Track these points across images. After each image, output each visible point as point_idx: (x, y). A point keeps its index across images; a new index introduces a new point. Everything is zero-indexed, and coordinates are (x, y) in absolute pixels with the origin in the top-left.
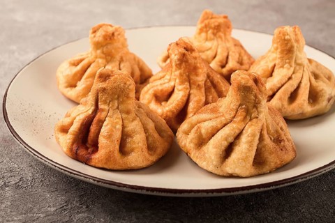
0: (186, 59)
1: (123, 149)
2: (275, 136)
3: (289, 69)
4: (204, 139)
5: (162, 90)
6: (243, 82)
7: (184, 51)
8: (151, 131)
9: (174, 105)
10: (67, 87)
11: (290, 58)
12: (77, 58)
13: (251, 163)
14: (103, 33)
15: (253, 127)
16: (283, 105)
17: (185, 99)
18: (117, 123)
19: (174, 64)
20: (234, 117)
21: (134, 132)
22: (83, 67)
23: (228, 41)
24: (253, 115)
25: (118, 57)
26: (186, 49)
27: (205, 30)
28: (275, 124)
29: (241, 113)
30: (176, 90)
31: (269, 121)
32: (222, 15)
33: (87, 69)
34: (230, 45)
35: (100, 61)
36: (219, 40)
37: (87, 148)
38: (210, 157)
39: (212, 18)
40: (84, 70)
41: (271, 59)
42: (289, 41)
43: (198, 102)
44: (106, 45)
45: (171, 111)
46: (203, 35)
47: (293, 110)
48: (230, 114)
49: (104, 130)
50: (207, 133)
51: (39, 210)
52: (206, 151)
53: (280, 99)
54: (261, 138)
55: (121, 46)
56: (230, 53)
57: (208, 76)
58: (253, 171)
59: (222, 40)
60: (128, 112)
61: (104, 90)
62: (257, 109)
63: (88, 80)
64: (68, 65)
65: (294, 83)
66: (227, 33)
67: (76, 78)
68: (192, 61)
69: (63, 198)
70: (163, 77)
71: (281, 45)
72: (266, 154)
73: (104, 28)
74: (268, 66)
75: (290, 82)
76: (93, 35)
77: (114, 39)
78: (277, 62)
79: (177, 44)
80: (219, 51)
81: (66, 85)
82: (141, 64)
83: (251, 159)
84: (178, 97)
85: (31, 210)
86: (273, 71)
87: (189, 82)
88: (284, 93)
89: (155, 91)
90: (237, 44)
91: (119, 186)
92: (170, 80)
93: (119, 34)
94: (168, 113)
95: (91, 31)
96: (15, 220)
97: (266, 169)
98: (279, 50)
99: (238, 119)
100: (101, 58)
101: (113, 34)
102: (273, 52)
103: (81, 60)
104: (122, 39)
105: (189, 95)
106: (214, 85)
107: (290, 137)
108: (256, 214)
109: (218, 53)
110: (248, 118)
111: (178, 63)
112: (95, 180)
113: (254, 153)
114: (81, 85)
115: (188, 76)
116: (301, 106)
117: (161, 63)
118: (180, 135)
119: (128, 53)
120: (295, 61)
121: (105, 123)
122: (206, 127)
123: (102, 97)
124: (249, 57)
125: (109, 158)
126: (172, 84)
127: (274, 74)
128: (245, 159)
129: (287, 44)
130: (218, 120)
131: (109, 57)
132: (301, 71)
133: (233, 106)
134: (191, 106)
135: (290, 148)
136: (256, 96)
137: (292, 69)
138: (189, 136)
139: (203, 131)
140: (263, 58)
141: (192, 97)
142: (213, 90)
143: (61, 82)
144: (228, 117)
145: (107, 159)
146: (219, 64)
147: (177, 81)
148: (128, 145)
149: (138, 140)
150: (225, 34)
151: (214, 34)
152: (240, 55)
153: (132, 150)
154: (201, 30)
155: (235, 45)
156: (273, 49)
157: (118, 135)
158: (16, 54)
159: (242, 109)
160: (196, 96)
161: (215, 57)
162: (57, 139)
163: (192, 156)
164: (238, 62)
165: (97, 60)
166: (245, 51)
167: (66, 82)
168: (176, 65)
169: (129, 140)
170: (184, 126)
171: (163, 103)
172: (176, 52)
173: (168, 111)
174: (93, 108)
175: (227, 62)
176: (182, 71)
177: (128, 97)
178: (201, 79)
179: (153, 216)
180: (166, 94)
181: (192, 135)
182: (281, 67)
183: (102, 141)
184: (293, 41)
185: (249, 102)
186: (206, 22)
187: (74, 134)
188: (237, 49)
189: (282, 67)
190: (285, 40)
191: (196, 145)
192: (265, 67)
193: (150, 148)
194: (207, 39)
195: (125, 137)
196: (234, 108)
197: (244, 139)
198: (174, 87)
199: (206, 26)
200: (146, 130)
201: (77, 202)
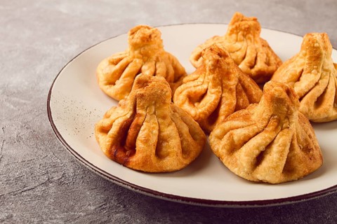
0: (220, 65)
1: (159, 153)
2: (305, 144)
3: (316, 75)
4: (236, 146)
5: (195, 93)
6: (277, 94)
7: (218, 57)
8: (186, 135)
9: (206, 107)
10: (106, 84)
11: (318, 65)
12: (116, 57)
13: (281, 171)
14: (141, 36)
15: (284, 138)
16: (309, 110)
17: (217, 102)
18: (153, 128)
19: (207, 69)
20: (266, 127)
21: (169, 137)
22: (121, 67)
23: (257, 42)
24: (284, 125)
25: (154, 58)
26: (220, 55)
27: (235, 31)
28: (304, 133)
29: (273, 123)
30: (208, 92)
31: (299, 130)
32: (252, 17)
33: (125, 68)
34: (258, 46)
35: (138, 61)
36: (249, 41)
37: (125, 151)
38: (242, 164)
39: (242, 20)
40: (123, 70)
41: (299, 64)
42: (318, 48)
43: (230, 105)
44: (144, 46)
45: (203, 113)
46: (234, 36)
47: (319, 114)
48: (262, 123)
49: (142, 135)
50: (239, 140)
51: (80, 208)
52: (238, 157)
53: (307, 103)
54: (292, 148)
55: (157, 48)
56: (259, 54)
57: (240, 81)
58: (282, 178)
59: (251, 41)
60: (164, 117)
61: (142, 96)
62: (288, 119)
63: (126, 79)
64: (108, 63)
65: (320, 89)
66: (256, 35)
67: (115, 76)
68: (225, 67)
69: (102, 196)
70: (197, 79)
71: (310, 51)
72: (296, 163)
73: (142, 30)
74: (296, 71)
75: (317, 87)
76: (131, 37)
77: (151, 41)
78: (305, 67)
79: (211, 50)
80: (248, 52)
81: (106, 82)
82: (175, 63)
83: (281, 168)
84: (210, 100)
85: (72, 208)
86: (300, 75)
87: (222, 86)
88: (311, 98)
89: (189, 92)
90: (265, 45)
91: (156, 195)
92: (203, 83)
93: (156, 37)
94: (201, 115)
95: (130, 33)
96: (57, 219)
97: (295, 176)
98: (307, 56)
99: (270, 128)
100: (138, 58)
101: (150, 36)
102: (301, 58)
103: (120, 60)
104: (158, 41)
105: (221, 98)
106: (245, 89)
107: (317, 145)
108: (284, 219)
109: (247, 54)
110: (280, 128)
111: (212, 68)
112: (132, 187)
113: (284, 162)
114: (120, 84)
115: (221, 81)
116: (326, 111)
117: (193, 61)
118: (212, 139)
119: (163, 53)
120: (323, 67)
121: (142, 128)
122: (238, 134)
123: (140, 103)
124: (276, 57)
125: (145, 161)
126: (205, 86)
127: (301, 78)
128: (275, 168)
129: (315, 51)
130: (251, 128)
131: (146, 57)
132: (328, 77)
133: (266, 116)
134: (223, 109)
135: (318, 157)
136: (288, 108)
137: (319, 75)
138: (221, 142)
139: (236, 138)
140: (291, 61)
141: (224, 100)
142: (244, 94)
143: (101, 79)
144: (260, 126)
145: (143, 163)
146: (248, 65)
147: (210, 84)
148: (164, 149)
149: (173, 144)
150: (254, 36)
151: (244, 36)
152: (267, 56)
153: (168, 154)
154: (232, 32)
155: (263, 46)
156: (301, 55)
157: (154, 139)
158: (60, 46)
159: (273, 119)
160: (227, 99)
161: (244, 58)
162: (97, 138)
163: (224, 161)
164: (266, 63)
165: (134, 60)
166: (272, 52)
167: (106, 80)
168: (210, 70)
169: (165, 144)
170: (217, 131)
171: (196, 104)
172: (211, 58)
173: (200, 113)
174: (131, 112)
175: (255, 63)
176: (215, 75)
177: (164, 103)
178: (233, 83)
179: (186, 218)
180: (199, 96)
181: (225, 141)
182: (308, 72)
183: (139, 145)
184: (322, 48)
185: (281, 113)
186: (237, 24)
187: (113, 137)
188: (265, 49)
189: (310, 72)
190: (314, 47)
191: (228, 151)
192: (293, 72)
193: (185, 151)
194: (237, 41)
195: (161, 141)
196: (267, 117)
197: (275, 148)
198: (207, 89)
199: (237, 28)
200: (181, 135)
201: (115, 201)
